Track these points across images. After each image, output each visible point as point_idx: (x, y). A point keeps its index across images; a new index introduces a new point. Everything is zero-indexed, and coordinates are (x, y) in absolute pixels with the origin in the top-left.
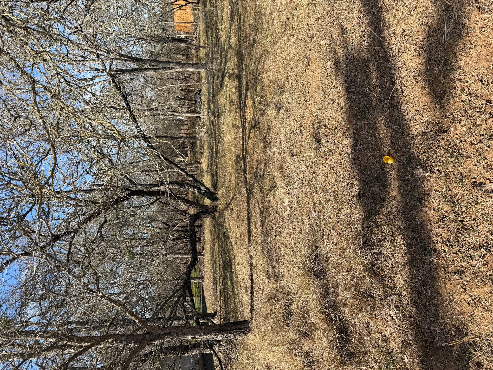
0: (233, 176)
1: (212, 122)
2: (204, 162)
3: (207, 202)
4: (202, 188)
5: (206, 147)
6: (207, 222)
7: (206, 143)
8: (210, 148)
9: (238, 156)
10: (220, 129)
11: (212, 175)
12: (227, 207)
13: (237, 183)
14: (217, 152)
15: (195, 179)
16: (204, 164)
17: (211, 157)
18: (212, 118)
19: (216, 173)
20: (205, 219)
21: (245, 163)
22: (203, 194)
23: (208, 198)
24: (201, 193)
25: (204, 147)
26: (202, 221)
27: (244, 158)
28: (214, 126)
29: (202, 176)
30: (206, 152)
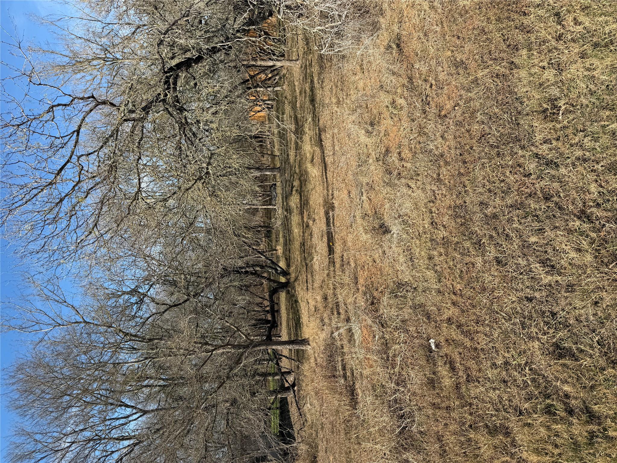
0: (299, 256)
1: (286, 216)
2: (280, 249)
3: (283, 280)
4: (279, 269)
5: (281, 235)
6: (283, 296)
7: (281, 232)
8: (284, 236)
9: (301, 243)
10: (291, 223)
11: (286, 259)
12: (296, 279)
13: (301, 261)
14: (290, 240)
15: (273, 262)
16: (279, 251)
17: (285, 244)
18: (286, 213)
19: (289, 256)
20: (281, 293)
21: (304, 247)
22: (279, 274)
23: (283, 276)
24: (278, 273)
25: (279, 235)
26: (279, 295)
27: (304, 245)
28: (287, 220)
29: (278, 261)
30: (281, 240)
